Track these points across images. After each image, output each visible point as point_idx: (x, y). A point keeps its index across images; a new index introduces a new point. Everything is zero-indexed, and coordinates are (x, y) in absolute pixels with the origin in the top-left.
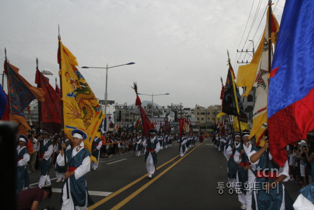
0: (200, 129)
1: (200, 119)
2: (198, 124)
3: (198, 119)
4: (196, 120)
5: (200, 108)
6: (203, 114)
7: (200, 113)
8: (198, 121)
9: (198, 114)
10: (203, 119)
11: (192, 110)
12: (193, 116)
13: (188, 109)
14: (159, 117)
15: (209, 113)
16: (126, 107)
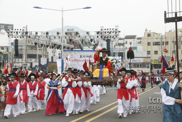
0: (151, 69)
1: (152, 52)
2: (148, 60)
3: (149, 52)
4: (145, 55)
5: (152, 35)
6: (157, 44)
7: (152, 43)
8: (149, 56)
9: (149, 44)
10: (156, 52)
11: (138, 39)
12: (140, 48)
13: (133, 37)
14: (82, 50)
15: (167, 43)
16: (27, 33)
